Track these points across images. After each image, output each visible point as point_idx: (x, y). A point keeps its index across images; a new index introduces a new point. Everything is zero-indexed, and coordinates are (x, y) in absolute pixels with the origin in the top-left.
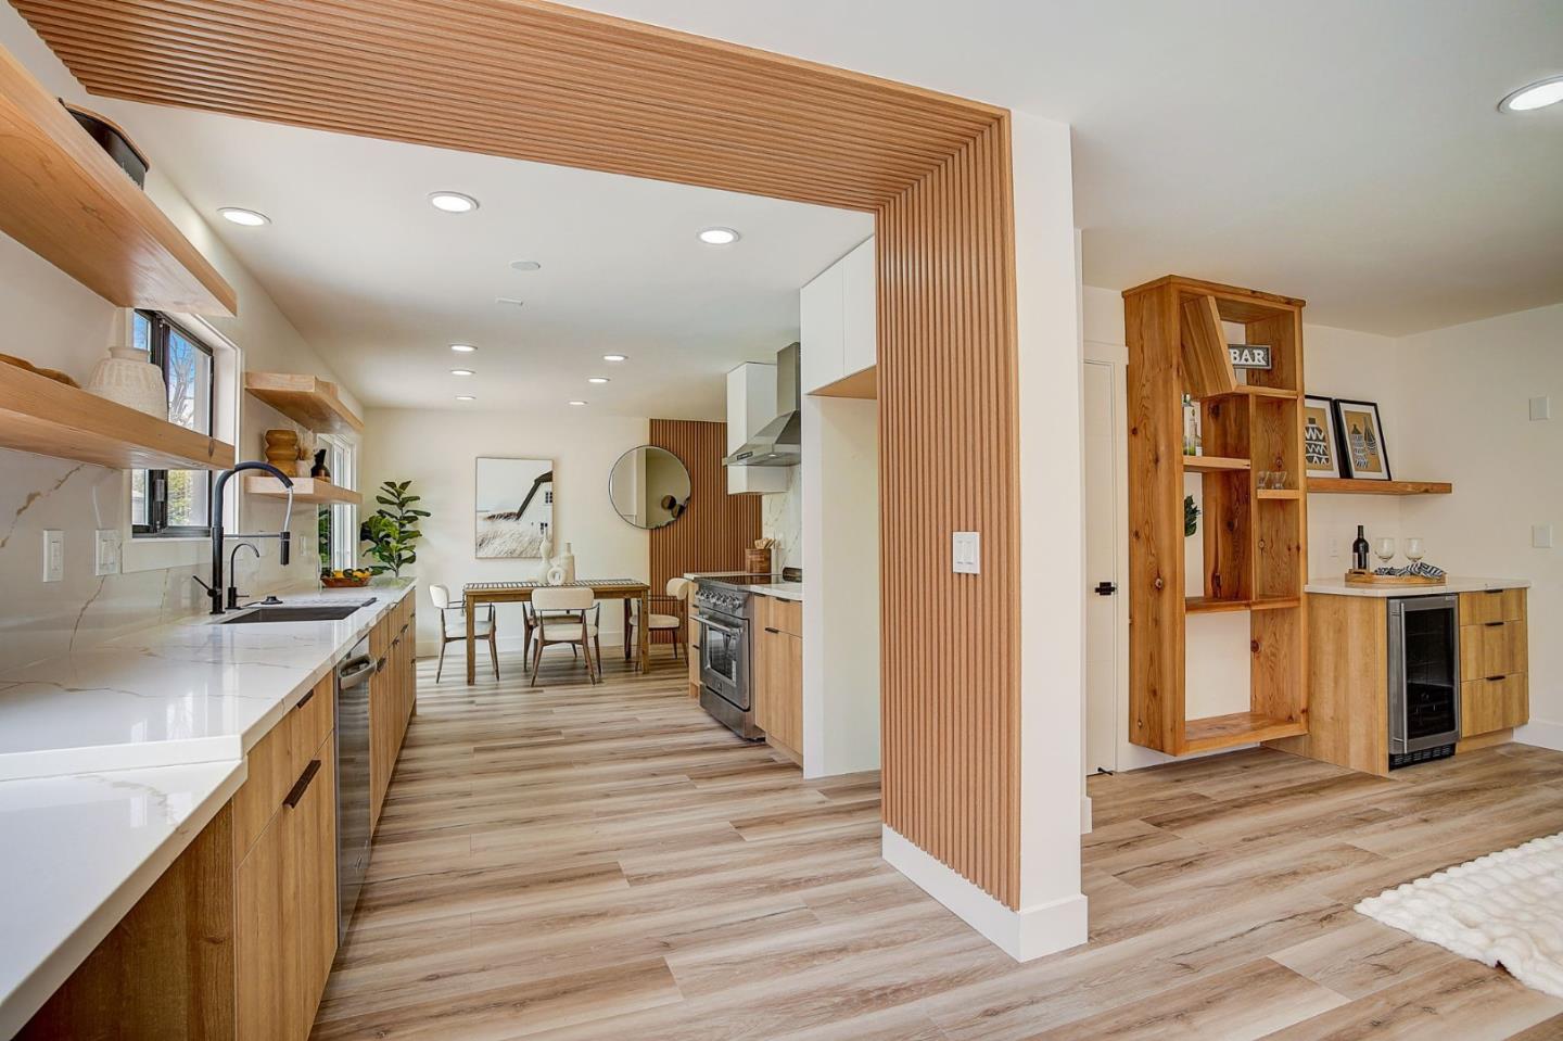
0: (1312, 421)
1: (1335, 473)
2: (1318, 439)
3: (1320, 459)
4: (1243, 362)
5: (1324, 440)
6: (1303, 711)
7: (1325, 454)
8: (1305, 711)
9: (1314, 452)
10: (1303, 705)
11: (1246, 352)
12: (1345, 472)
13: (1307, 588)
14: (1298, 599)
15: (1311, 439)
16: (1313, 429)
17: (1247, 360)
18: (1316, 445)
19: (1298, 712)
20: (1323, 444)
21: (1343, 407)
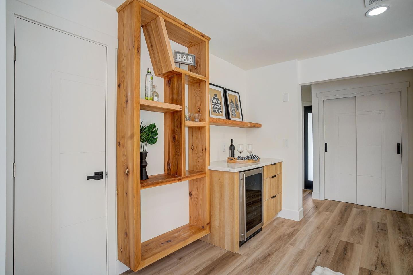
0: (216, 95)
1: (224, 117)
2: (218, 103)
3: (218, 111)
4: (183, 61)
5: (220, 104)
6: (208, 224)
7: (220, 110)
8: (209, 224)
9: (216, 108)
10: (208, 222)
11: (185, 56)
12: (228, 117)
13: (209, 168)
14: (206, 173)
15: (215, 103)
16: (216, 98)
17: (185, 60)
18: (217, 106)
19: (206, 225)
20: (220, 105)
21: (228, 92)
